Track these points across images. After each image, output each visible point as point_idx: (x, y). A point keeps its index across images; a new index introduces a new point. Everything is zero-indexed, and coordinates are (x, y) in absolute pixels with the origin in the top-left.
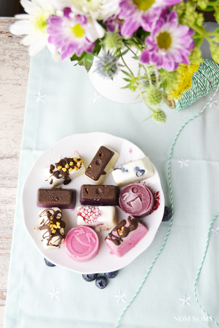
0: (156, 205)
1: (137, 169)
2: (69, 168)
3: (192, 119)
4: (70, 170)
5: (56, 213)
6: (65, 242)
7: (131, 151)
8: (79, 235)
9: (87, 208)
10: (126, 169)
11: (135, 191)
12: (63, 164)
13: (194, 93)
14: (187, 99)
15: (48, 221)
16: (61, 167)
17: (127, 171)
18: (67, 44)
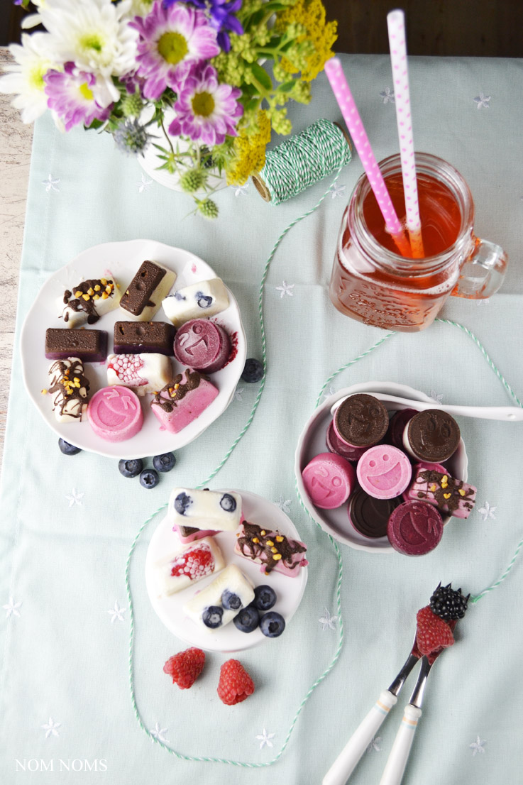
0: (230, 353)
1: (200, 296)
2: (94, 295)
3: (301, 219)
4: (95, 298)
5: (74, 365)
6: (89, 410)
7: (194, 270)
8: (111, 399)
9: (122, 356)
10: (183, 296)
11: (197, 330)
12: (85, 288)
13: (300, 176)
14: (288, 186)
15: (62, 377)
16: (82, 293)
17: (184, 299)
18: (73, 109)
